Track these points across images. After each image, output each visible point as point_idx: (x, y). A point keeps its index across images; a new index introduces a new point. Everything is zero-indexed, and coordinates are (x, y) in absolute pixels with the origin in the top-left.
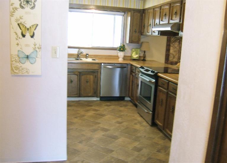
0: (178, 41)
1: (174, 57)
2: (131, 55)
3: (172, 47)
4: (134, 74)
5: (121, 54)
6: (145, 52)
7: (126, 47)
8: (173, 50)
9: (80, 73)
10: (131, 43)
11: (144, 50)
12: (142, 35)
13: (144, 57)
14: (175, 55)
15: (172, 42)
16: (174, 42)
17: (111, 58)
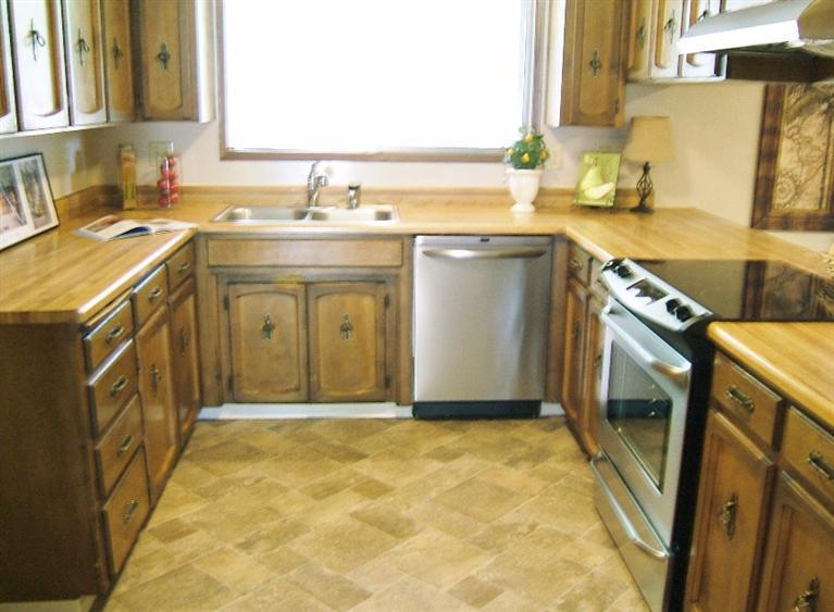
0: (824, 106)
1: (799, 191)
2: (579, 184)
3: (790, 137)
4: (582, 293)
5: (524, 184)
6: (646, 168)
7: (551, 143)
8: (794, 156)
9: (307, 284)
10: (575, 123)
11: (643, 158)
12: (627, 81)
13: (645, 193)
14: (803, 178)
15: (791, 113)
16: (799, 112)
17: (474, 204)
